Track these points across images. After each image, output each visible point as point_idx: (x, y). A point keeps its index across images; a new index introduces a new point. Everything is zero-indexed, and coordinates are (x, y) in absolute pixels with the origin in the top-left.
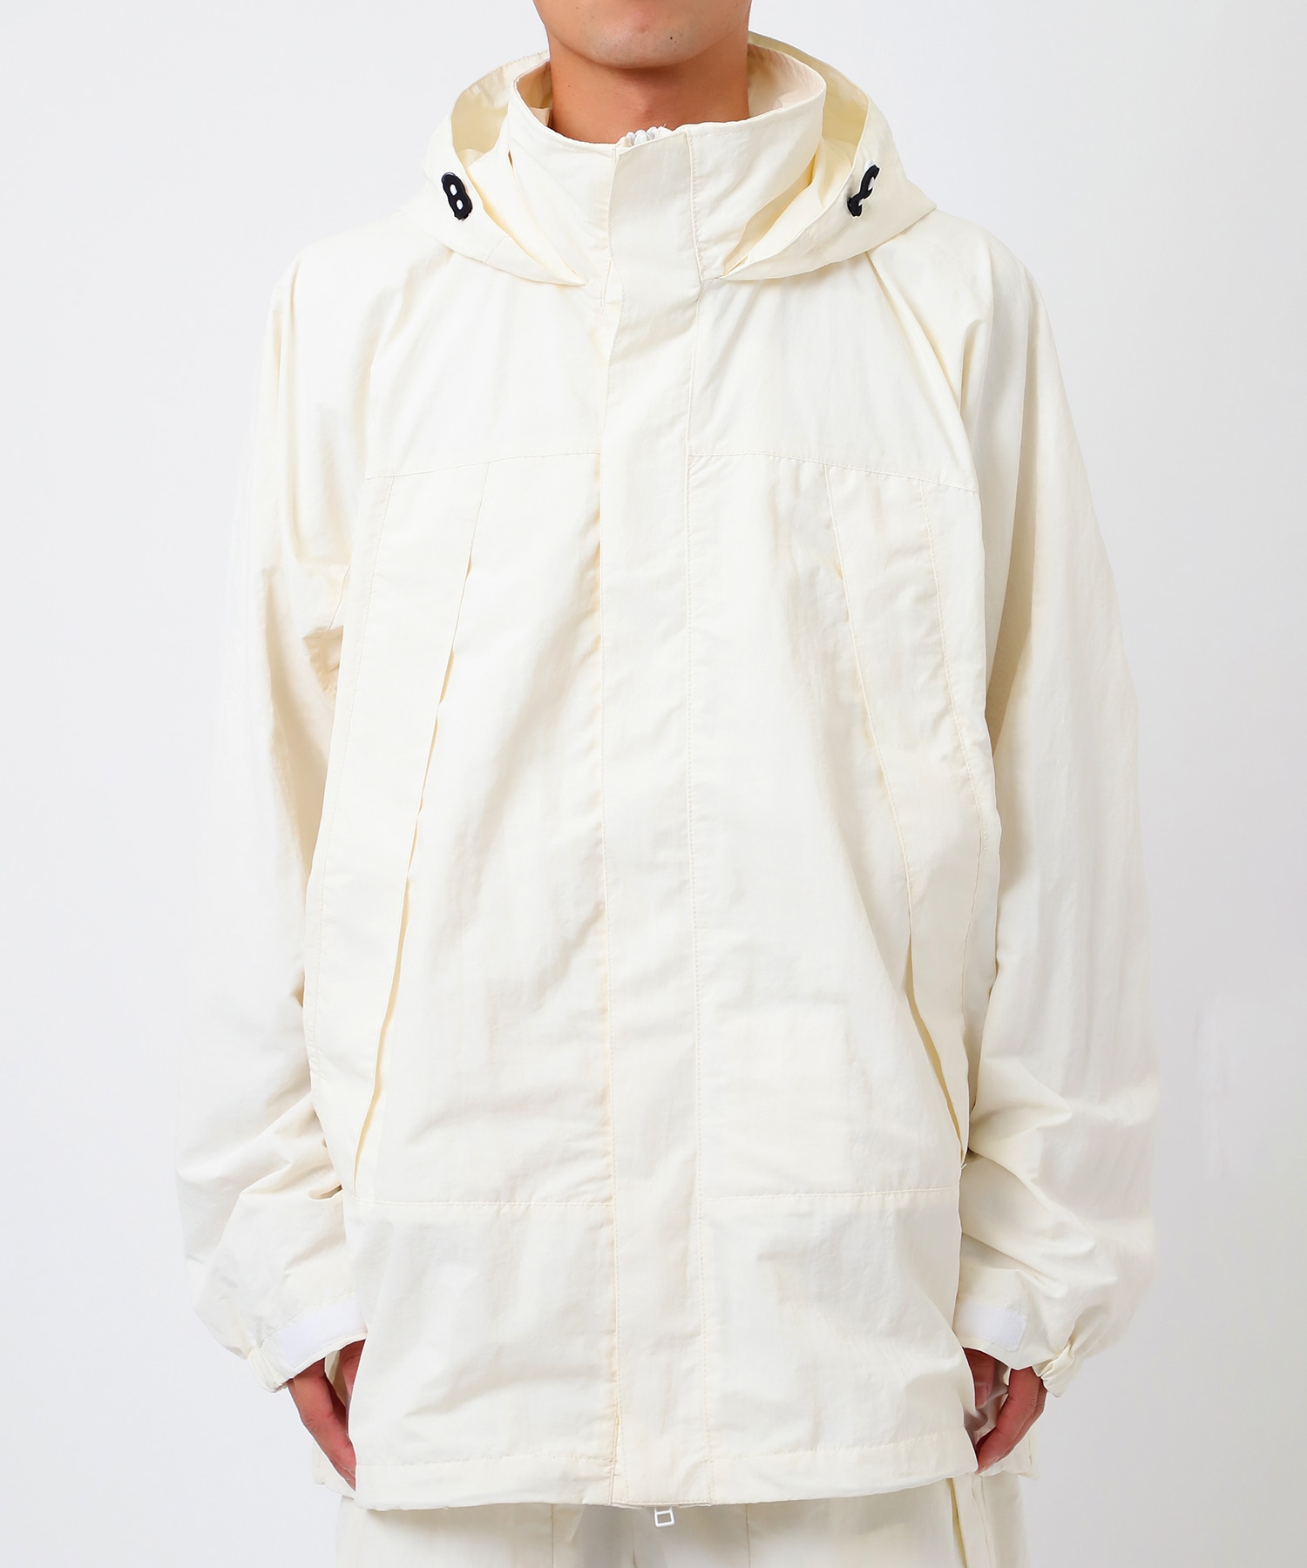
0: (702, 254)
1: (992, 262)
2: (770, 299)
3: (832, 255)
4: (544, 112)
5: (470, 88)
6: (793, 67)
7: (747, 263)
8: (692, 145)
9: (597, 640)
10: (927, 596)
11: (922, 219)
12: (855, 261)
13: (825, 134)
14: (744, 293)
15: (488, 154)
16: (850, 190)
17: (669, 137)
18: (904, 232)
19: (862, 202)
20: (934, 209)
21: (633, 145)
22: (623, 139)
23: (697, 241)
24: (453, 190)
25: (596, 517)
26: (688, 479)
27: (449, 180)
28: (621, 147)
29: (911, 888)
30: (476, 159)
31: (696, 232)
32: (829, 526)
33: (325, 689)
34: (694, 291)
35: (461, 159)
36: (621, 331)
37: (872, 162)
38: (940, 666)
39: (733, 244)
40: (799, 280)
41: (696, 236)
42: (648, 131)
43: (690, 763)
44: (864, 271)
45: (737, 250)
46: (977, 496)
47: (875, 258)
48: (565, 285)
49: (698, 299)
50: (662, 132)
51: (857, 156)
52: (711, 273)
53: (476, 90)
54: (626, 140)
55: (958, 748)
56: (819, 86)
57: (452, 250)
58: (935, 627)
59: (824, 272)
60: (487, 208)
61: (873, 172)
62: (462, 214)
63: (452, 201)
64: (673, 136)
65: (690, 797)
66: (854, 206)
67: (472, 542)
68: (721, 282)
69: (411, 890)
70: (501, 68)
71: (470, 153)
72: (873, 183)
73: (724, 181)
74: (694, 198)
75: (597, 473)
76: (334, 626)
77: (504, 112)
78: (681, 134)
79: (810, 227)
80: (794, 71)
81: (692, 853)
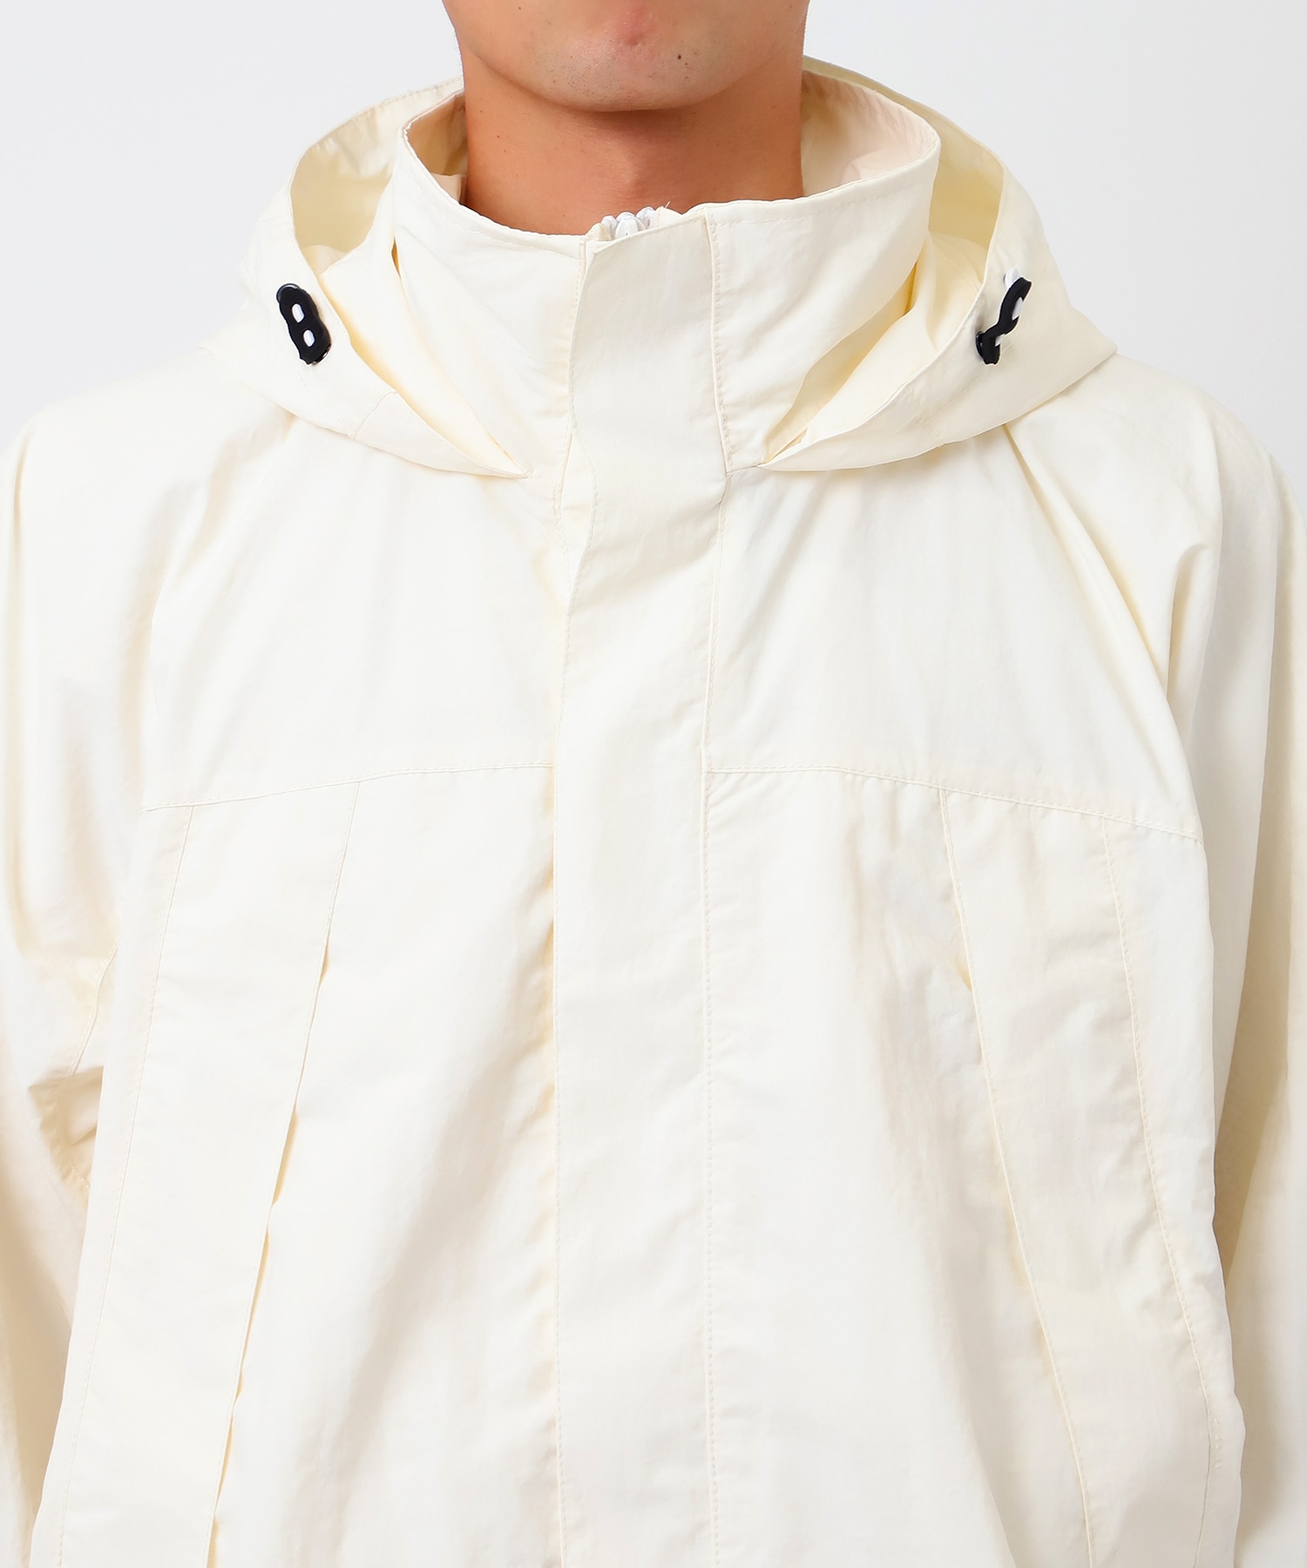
0: (729, 424)
1: (1217, 446)
2: (844, 502)
3: (950, 428)
4: (454, 181)
5: (321, 143)
6: (878, 108)
7: (806, 442)
8: (715, 239)
9: (547, 1094)
10: (1114, 1021)
11: (1096, 369)
12: (986, 439)
13: (935, 226)
14: (800, 492)
15: (353, 253)
16: (981, 320)
17: (678, 225)
18: (1067, 392)
19: (1001, 340)
20: (1114, 354)
21: (613, 238)
22: (596, 227)
23: (721, 404)
24: (298, 313)
25: (546, 879)
26: (706, 814)
27: (290, 297)
28: (592, 242)
29: (1093, 1537)
30: (333, 262)
31: (719, 387)
32: (947, 897)
33: (64, 1177)
34: (716, 489)
35: (309, 259)
36: (591, 555)
37: (1016, 272)
38: (1137, 1141)
39: (782, 409)
40: (892, 471)
41: (720, 395)
42: (639, 214)
43: (711, 1313)
44: (1001, 457)
45: (787, 420)
46: (1200, 846)
47: (1021, 436)
48: (489, 477)
49: (721, 502)
50: (664, 217)
51: (990, 260)
52: (745, 458)
53: (331, 146)
54: (602, 229)
55: (1169, 1286)
56: (927, 146)
57: (293, 415)
58: (1128, 1074)
59: (934, 458)
60: (357, 344)
61: (1020, 289)
62: (313, 354)
63: (296, 331)
64: (684, 223)
65: (710, 1374)
66: (987, 347)
67: (331, 920)
68: (761, 474)
69: (220, 1539)
70: (373, 110)
71: (322, 252)
72: (1021, 309)
73: (769, 300)
74: (716, 330)
75: (547, 802)
76: (83, 1067)
77: (381, 181)
78: (695, 220)
79: (914, 381)
80: (879, 117)
81: (715, 1474)
